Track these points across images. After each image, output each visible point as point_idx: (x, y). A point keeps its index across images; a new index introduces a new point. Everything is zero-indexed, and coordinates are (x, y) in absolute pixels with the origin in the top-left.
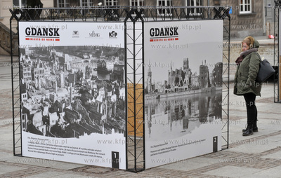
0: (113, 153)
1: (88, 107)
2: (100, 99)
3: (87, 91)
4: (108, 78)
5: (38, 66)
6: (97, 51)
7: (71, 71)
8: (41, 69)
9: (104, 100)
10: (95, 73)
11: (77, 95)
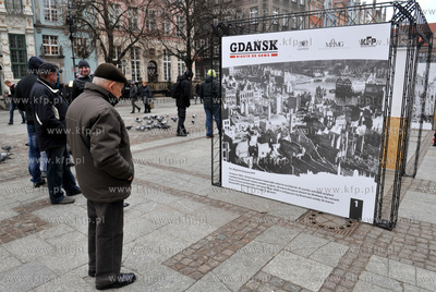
0: (353, 201)
1: (316, 139)
2: (337, 130)
3: (317, 120)
4: (354, 102)
5: (246, 88)
6: (336, 66)
7: (292, 94)
8: (250, 91)
9: (343, 132)
10: (332, 97)
11: (300, 124)
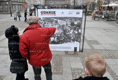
0: (75, 48)
1: (66, 35)
2: (71, 33)
3: (66, 31)
4: (75, 26)
5: (46, 24)
6: (71, 18)
7: (60, 25)
9: (72, 33)
10: (70, 25)
11: (62, 32)
